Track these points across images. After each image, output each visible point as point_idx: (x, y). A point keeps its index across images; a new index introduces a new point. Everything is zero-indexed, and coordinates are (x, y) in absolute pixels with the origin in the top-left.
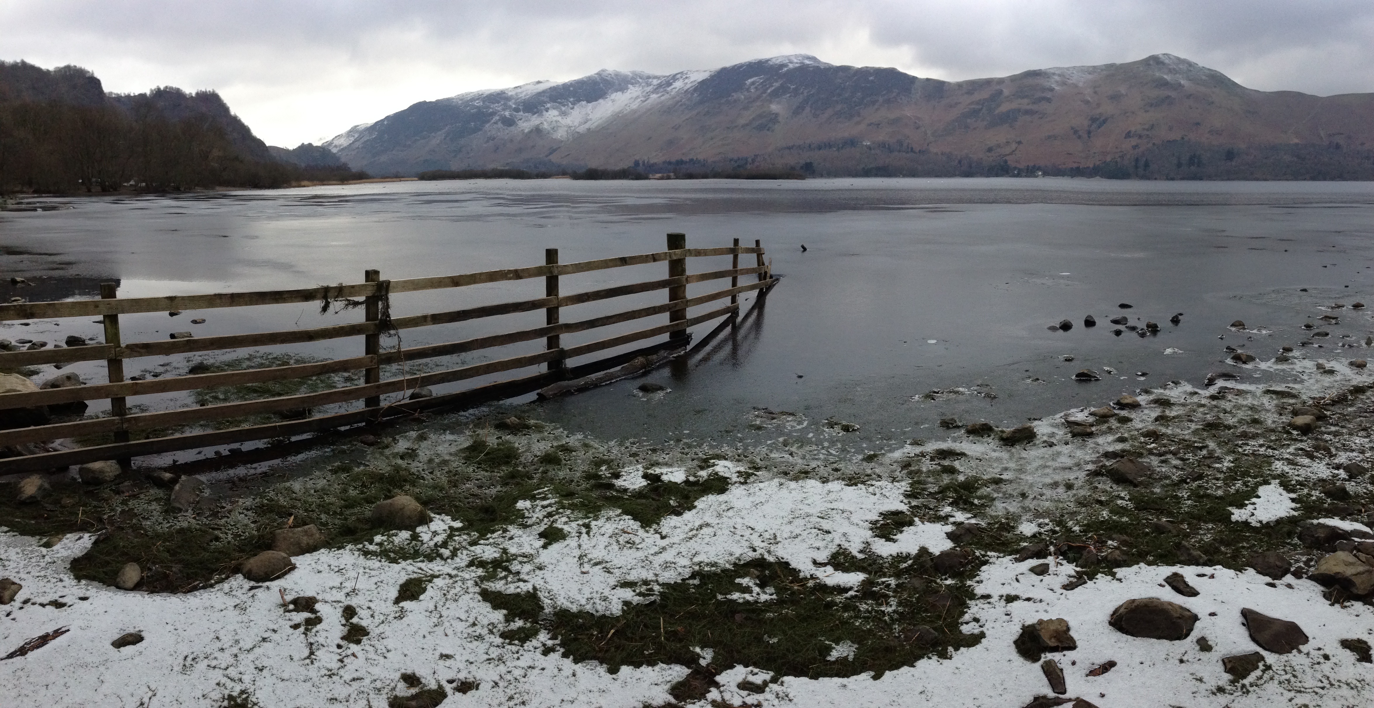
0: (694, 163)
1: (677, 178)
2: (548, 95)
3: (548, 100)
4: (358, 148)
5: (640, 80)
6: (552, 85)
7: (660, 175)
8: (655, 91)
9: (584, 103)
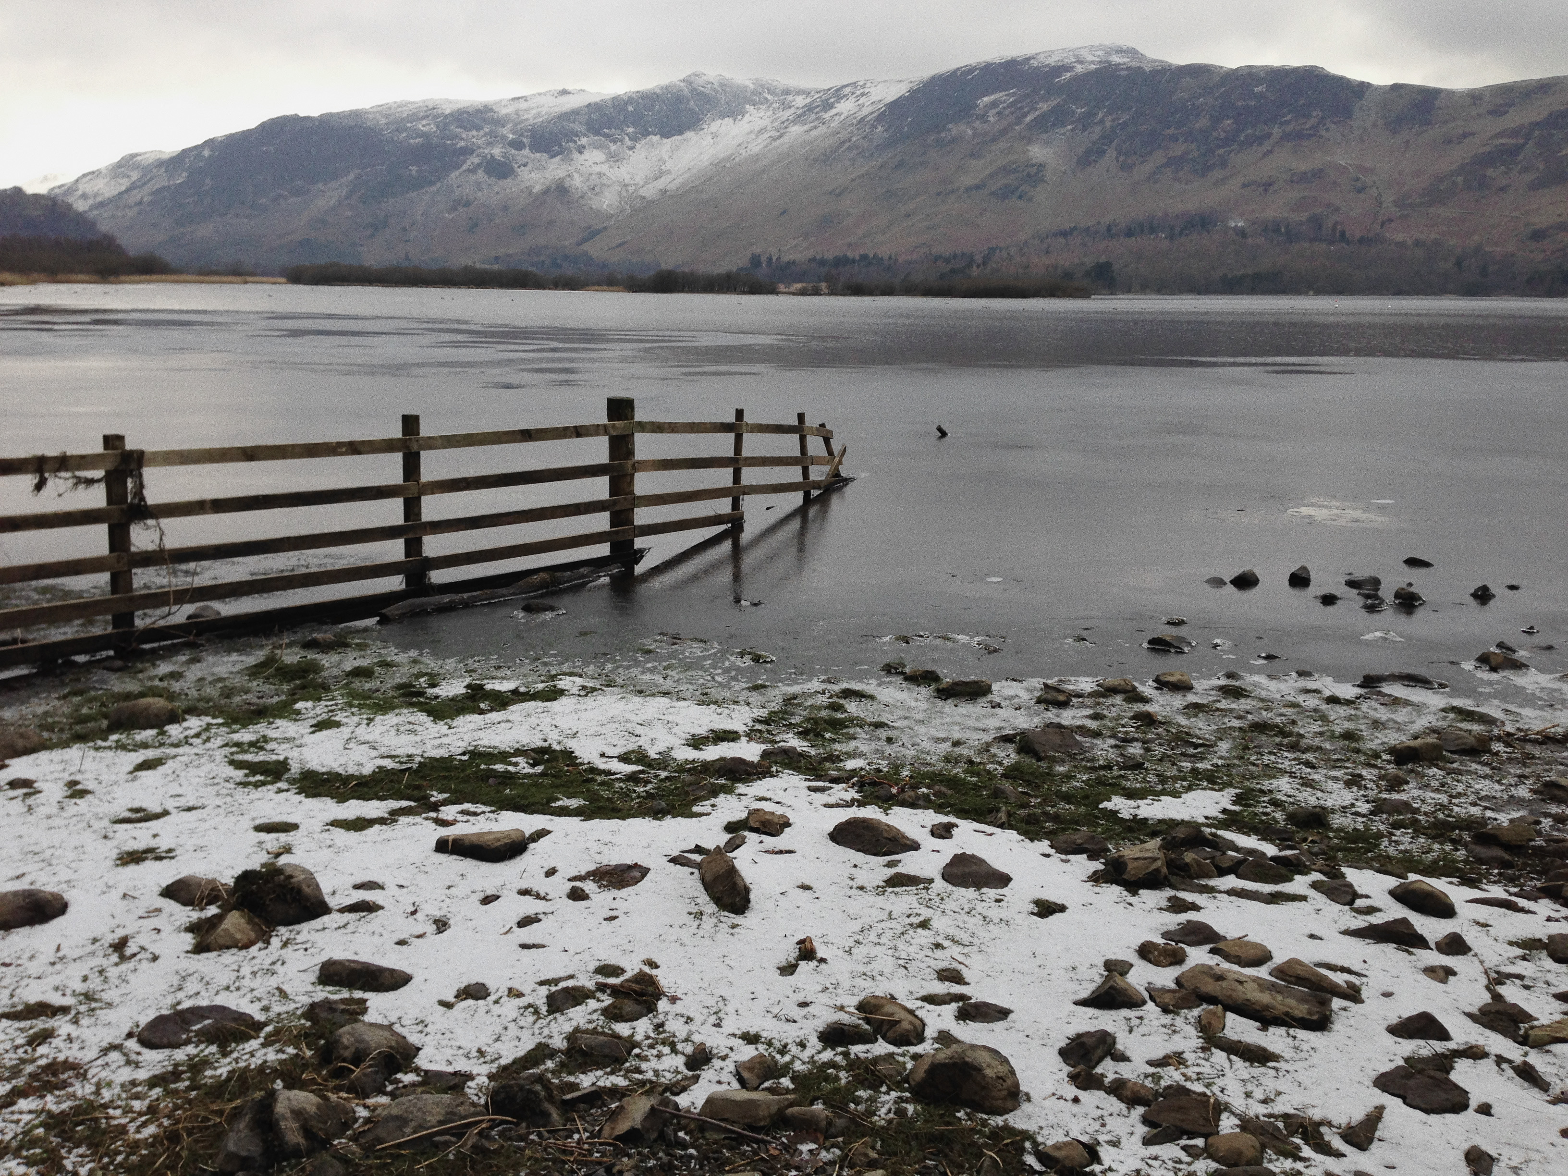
0: (870, 263)
1: (833, 293)
2: (583, 119)
3: (582, 129)
4: (140, 203)
5: (769, 97)
6: (593, 100)
7: (799, 286)
8: (798, 119)
9: (656, 138)
